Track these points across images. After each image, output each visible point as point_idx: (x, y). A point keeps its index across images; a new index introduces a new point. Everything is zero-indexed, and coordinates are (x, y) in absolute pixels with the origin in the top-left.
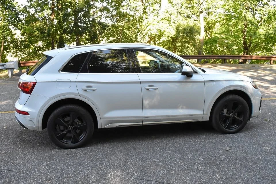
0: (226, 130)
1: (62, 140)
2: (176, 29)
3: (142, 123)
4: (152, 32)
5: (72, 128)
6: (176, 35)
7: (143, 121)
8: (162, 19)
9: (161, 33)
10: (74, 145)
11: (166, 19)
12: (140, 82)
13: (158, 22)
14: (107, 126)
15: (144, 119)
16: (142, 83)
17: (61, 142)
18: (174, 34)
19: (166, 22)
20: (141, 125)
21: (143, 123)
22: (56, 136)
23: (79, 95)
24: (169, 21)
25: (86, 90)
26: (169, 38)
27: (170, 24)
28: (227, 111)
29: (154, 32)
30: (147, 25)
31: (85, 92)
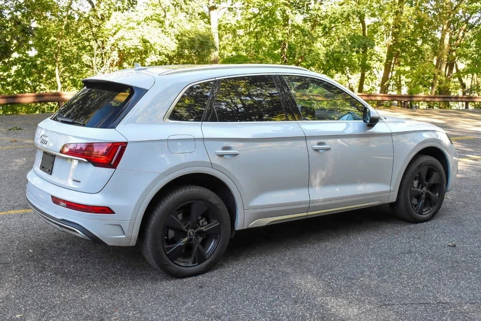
0: (418, 216)
1: (176, 260)
2: (177, 39)
3: (305, 214)
4: (129, 45)
5: (193, 233)
6: (176, 52)
7: (308, 209)
8: (147, 19)
9: (146, 47)
10: (198, 267)
11: (154, 17)
12: (306, 138)
13: (139, 24)
14: (252, 225)
15: (311, 205)
16: (308, 139)
17: (175, 263)
18: (173, 50)
19: (155, 25)
20: (305, 218)
21: (309, 213)
22: (166, 254)
23: (212, 165)
24: (160, 23)
25: (222, 156)
26: (164, 57)
27: (163, 29)
28: (419, 184)
29: (133, 44)
30: (116, 28)
31: (221, 159)
